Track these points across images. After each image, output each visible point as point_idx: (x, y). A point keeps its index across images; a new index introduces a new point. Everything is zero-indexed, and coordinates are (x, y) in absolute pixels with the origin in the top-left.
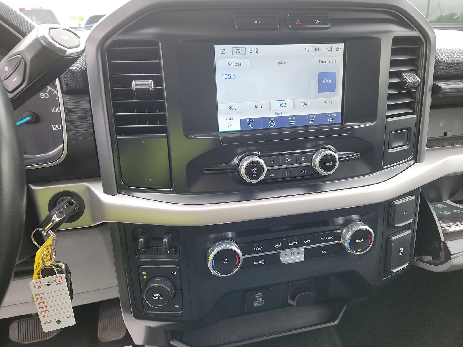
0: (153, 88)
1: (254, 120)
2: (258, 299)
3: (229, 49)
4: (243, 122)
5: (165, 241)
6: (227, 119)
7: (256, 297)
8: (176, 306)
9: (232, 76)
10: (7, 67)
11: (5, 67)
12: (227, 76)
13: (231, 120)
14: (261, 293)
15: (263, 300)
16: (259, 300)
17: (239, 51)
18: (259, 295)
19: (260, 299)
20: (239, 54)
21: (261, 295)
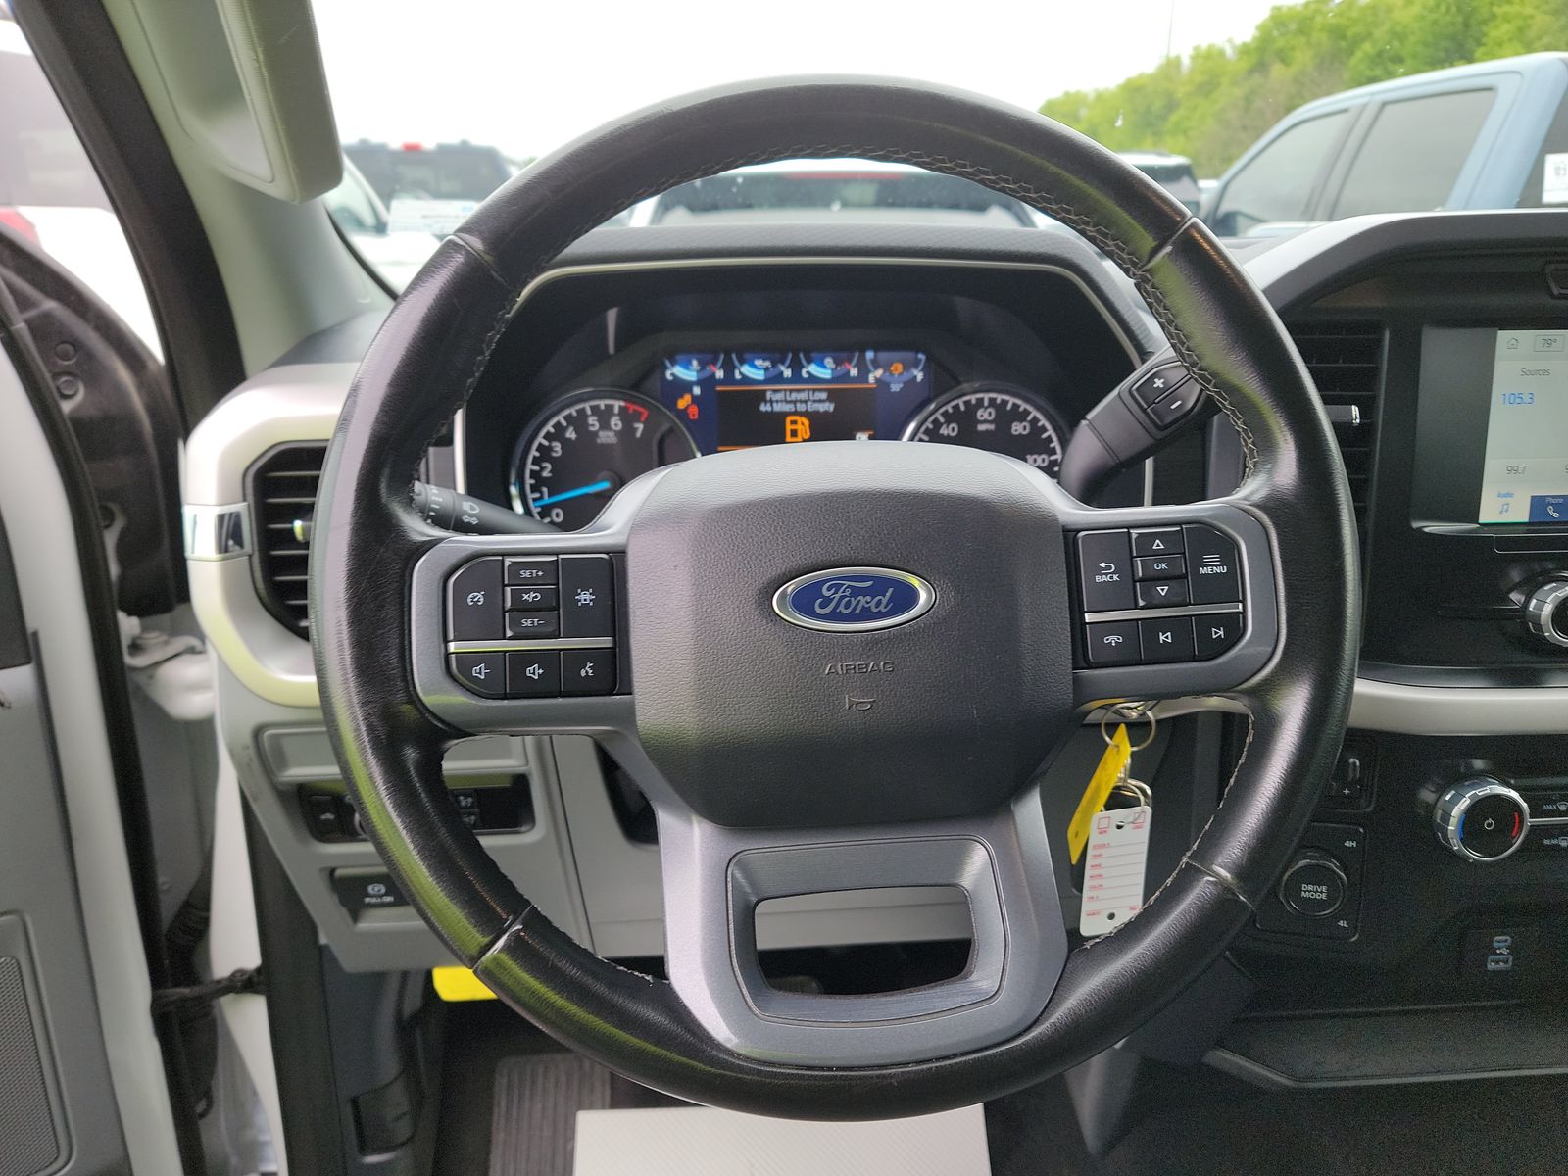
0: (1358, 421)
1: (1561, 501)
2: (1498, 951)
3: (1527, 338)
4: (1538, 503)
5: (1355, 763)
6: (1499, 495)
7: (1496, 944)
8: (1341, 923)
9: (1526, 398)
10: (1163, 383)
11: (1162, 381)
12: (1515, 398)
13: (1508, 499)
14: (1508, 938)
15: (1511, 958)
16: (1501, 954)
17: (1549, 342)
18: (1502, 942)
19: (1505, 951)
20: (1551, 349)
21: (1506, 941)
